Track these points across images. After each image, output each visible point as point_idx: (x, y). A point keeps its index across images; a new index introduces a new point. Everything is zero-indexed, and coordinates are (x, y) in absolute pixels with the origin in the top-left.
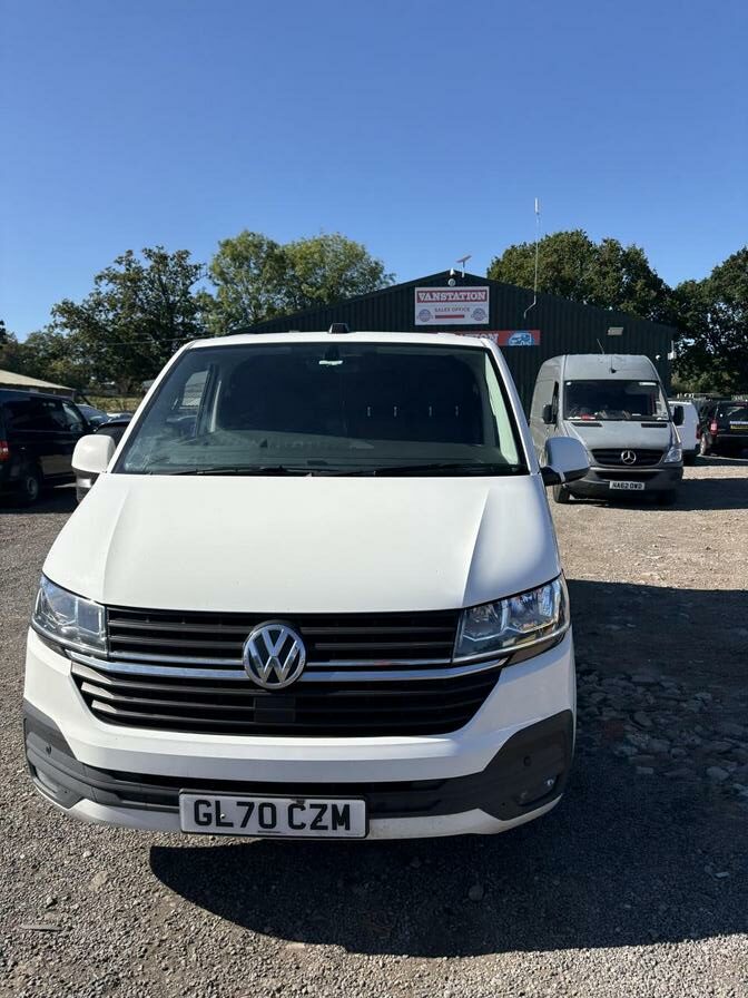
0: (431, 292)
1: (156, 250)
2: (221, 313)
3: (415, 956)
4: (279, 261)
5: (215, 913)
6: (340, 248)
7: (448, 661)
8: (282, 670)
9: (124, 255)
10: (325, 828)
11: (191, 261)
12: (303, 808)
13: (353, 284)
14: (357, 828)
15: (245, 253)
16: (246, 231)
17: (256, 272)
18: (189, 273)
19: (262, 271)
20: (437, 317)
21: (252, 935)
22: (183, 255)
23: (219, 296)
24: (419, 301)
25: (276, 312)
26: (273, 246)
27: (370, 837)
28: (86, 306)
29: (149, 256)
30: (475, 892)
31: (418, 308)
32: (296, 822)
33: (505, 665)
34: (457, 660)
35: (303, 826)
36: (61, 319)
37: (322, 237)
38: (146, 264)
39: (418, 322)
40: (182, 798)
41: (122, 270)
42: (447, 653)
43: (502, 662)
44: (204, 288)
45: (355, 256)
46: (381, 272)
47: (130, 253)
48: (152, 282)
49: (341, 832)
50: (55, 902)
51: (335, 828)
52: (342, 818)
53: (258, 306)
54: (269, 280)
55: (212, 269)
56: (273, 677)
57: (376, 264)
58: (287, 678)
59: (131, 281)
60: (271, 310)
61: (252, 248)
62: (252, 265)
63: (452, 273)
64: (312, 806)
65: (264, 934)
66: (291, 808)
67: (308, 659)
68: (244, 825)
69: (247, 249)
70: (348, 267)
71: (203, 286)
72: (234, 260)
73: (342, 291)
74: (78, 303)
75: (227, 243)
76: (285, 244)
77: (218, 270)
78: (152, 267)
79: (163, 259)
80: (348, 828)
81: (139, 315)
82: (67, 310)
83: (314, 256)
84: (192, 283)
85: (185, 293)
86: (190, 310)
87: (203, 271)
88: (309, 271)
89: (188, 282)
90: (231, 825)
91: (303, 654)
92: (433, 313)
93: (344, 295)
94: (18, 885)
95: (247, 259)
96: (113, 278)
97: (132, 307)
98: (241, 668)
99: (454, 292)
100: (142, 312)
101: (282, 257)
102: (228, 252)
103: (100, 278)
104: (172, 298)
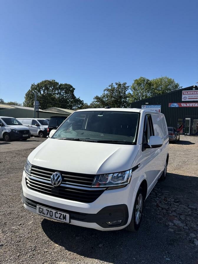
0: (187, 92)
1: (118, 83)
2: (133, 98)
3: (78, 254)
4: (149, 84)
5: (46, 234)
6: (167, 80)
7: (90, 186)
8: (57, 183)
9: (111, 84)
10: (61, 219)
11: (127, 85)
12: (57, 214)
13: (170, 90)
14: (67, 221)
15: (140, 83)
16: (141, 77)
17: (143, 87)
18: (126, 88)
19: (144, 87)
20: (189, 99)
21: (50, 240)
22: (125, 84)
23: (133, 93)
24: (183, 94)
25: (147, 98)
26: (148, 80)
27: (70, 223)
28: (101, 97)
29: (117, 84)
30: (100, 245)
31: (183, 96)
32: (56, 216)
33: (106, 190)
34: (92, 186)
35: (57, 218)
36: (96, 100)
37: (161, 77)
38: (116, 86)
39: (183, 100)
40: (37, 206)
41: (110, 88)
42: (90, 184)
43: (105, 189)
44: (129, 92)
45: (171, 82)
46: (178, 86)
47: (112, 84)
48: (117, 91)
49: (64, 221)
50: (21, 224)
51: (63, 220)
52: (65, 218)
53: (143, 96)
54: (146, 89)
55: (132, 87)
56: (55, 184)
57: (177, 84)
58: (57, 184)
59: (112, 91)
60: (146, 97)
61: (142, 81)
62: (142, 86)
63: (194, 86)
64: (59, 213)
65: (52, 241)
66: (55, 213)
67: (62, 181)
68: (47, 215)
69: (141, 82)
70: (168, 85)
71: (129, 91)
72: (137, 84)
73: (167, 91)
74: (99, 96)
75: (136, 80)
76: (151, 80)
77: (133, 87)
78: (117, 87)
79: (120, 85)
80: (66, 220)
81: (113, 99)
82: (97, 98)
83: (158, 83)
84: (126, 91)
85: (125, 93)
86: (126, 97)
87: (129, 88)
88: (157, 86)
89: (125, 91)
90: (45, 214)
91: (61, 180)
92: (188, 98)
93: (167, 92)
94: (17, 220)
95: (141, 84)
96: (108, 90)
97: (112, 97)
98: (50, 181)
99: (195, 92)
100: (114, 98)
101: (150, 83)
102: (136, 83)
103: (105, 90)
104: (121, 95)
